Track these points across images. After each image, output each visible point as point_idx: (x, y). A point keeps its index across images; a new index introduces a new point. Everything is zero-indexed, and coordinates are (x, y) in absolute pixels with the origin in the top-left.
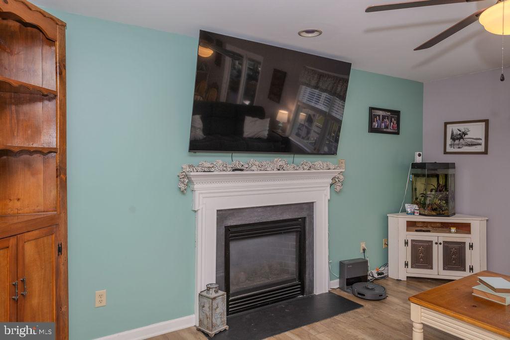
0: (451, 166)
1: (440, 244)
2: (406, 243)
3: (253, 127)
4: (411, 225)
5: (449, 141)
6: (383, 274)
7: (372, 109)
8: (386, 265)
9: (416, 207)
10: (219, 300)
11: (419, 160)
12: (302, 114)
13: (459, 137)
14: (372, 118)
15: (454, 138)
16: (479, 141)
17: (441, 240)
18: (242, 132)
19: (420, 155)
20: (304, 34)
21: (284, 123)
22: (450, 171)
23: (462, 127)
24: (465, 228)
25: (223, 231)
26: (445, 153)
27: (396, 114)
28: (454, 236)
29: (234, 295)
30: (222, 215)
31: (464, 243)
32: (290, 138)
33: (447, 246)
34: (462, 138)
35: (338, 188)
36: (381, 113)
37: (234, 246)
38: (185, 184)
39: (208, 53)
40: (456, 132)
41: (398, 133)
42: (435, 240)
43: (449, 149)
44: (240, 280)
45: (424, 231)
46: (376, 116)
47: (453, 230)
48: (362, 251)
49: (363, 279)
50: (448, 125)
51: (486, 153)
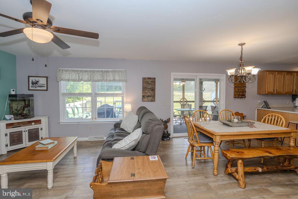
0: (32, 96)
1: (27, 131)
2: (6, 135)
4: (9, 125)
5: (31, 85)
9: (12, 116)
11: (13, 93)
15: (33, 83)
16: (44, 85)
17: (27, 129)
19: (13, 91)
22: (31, 98)
23: (37, 79)
24: (39, 122)
26: (29, 90)
28: (33, 126)
31: (39, 128)
33: (30, 132)
34: (36, 83)
40: (34, 81)
42: (23, 130)
43: (31, 88)
45: (17, 127)
47: (33, 124)
50: (30, 78)
51: (47, 90)
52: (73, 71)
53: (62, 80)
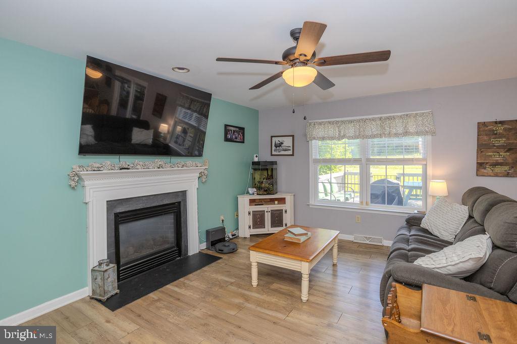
0: (274, 163)
1: (269, 212)
2: (249, 213)
3: (139, 136)
4: (252, 202)
5: (274, 148)
6: (235, 235)
7: (226, 126)
8: (237, 229)
9: (255, 190)
10: (110, 271)
11: (256, 160)
12: (178, 127)
13: (279, 145)
14: (226, 132)
15: (276, 146)
16: (289, 148)
17: (270, 210)
18: (130, 140)
19: (257, 156)
20: (177, 70)
21: (164, 134)
22: (274, 167)
23: (281, 139)
24: (282, 201)
25: (113, 217)
26: (272, 155)
27: (242, 129)
29: (124, 265)
30: (111, 204)
31: (282, 210)
32: (170, 144)
33: (273, 213)
34: (280, 146)
35: (204, 180)
36: (232, 129)
37: (123, 228)
38: (76, 181)
39: (97, 75)
40: (277, 142)
41: (243, 142)
42: (266, 210)
43: (274, 153)
44: (128, 253)
45: (260, 205)
46: (229, 130)
47: (276, 202)
48: (221, 222)
49: (222, 240)
50: (273, 138)
51: (293, 155)
52: (329, 122)
53: (314, 138)
